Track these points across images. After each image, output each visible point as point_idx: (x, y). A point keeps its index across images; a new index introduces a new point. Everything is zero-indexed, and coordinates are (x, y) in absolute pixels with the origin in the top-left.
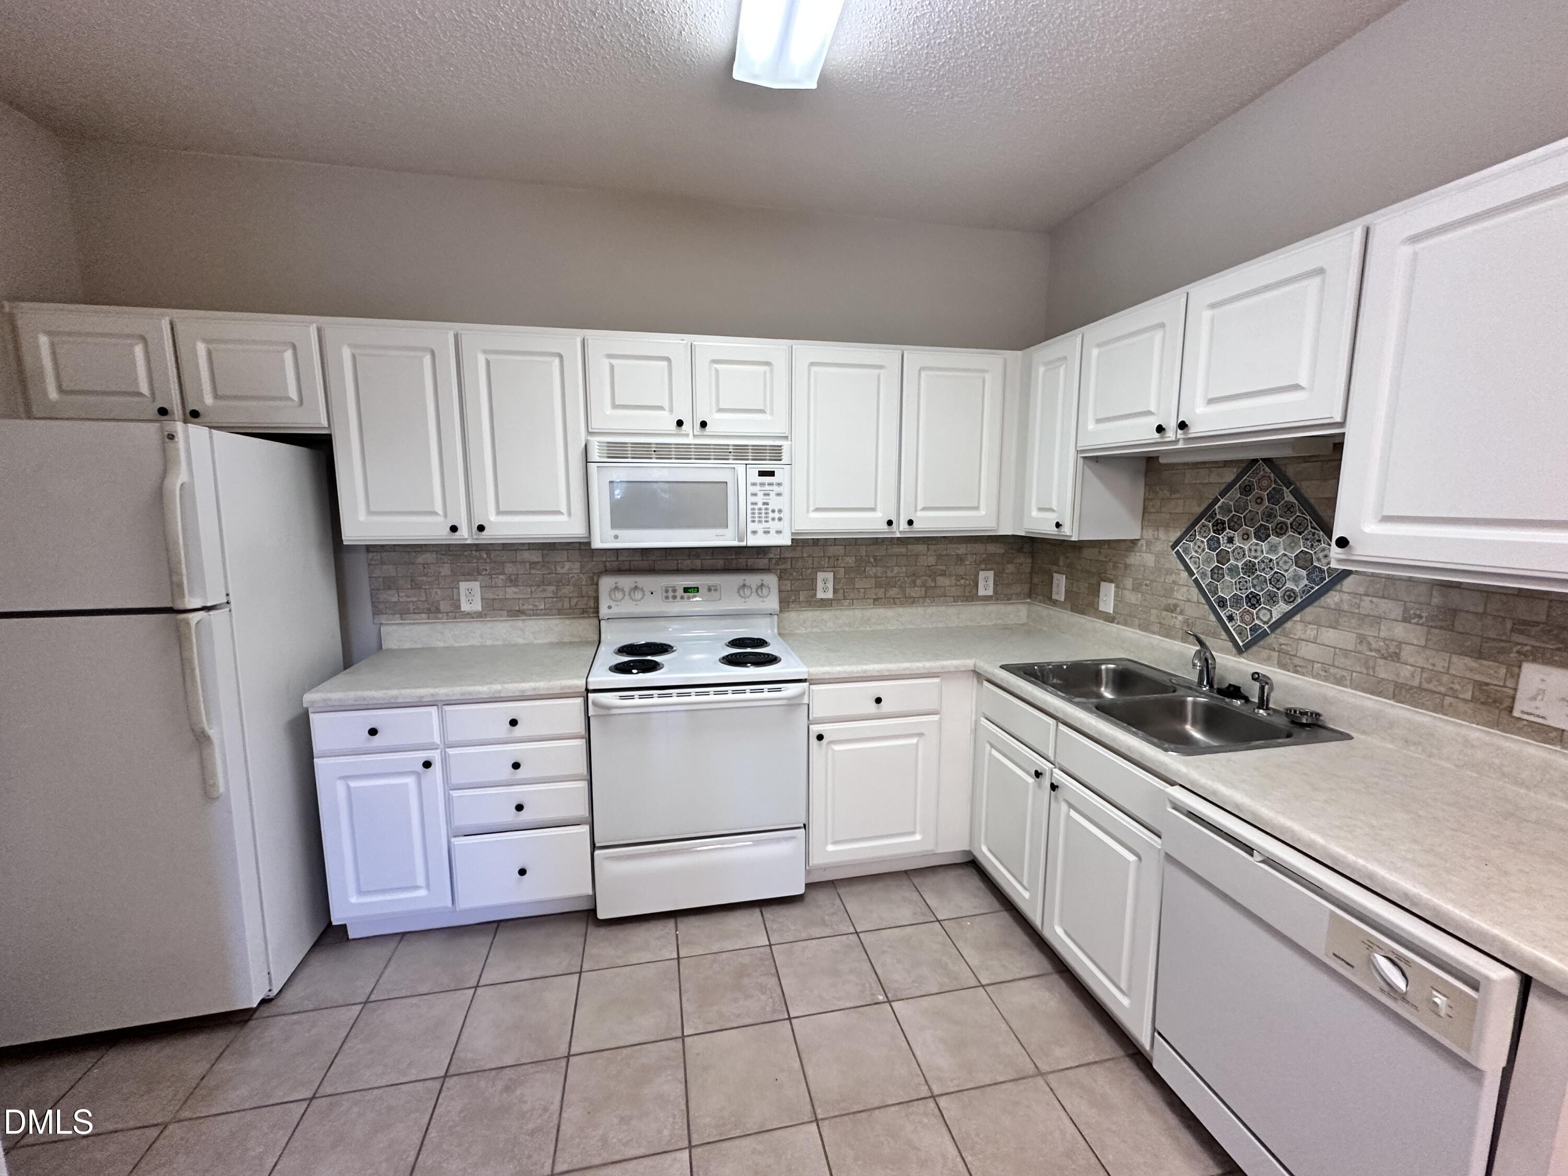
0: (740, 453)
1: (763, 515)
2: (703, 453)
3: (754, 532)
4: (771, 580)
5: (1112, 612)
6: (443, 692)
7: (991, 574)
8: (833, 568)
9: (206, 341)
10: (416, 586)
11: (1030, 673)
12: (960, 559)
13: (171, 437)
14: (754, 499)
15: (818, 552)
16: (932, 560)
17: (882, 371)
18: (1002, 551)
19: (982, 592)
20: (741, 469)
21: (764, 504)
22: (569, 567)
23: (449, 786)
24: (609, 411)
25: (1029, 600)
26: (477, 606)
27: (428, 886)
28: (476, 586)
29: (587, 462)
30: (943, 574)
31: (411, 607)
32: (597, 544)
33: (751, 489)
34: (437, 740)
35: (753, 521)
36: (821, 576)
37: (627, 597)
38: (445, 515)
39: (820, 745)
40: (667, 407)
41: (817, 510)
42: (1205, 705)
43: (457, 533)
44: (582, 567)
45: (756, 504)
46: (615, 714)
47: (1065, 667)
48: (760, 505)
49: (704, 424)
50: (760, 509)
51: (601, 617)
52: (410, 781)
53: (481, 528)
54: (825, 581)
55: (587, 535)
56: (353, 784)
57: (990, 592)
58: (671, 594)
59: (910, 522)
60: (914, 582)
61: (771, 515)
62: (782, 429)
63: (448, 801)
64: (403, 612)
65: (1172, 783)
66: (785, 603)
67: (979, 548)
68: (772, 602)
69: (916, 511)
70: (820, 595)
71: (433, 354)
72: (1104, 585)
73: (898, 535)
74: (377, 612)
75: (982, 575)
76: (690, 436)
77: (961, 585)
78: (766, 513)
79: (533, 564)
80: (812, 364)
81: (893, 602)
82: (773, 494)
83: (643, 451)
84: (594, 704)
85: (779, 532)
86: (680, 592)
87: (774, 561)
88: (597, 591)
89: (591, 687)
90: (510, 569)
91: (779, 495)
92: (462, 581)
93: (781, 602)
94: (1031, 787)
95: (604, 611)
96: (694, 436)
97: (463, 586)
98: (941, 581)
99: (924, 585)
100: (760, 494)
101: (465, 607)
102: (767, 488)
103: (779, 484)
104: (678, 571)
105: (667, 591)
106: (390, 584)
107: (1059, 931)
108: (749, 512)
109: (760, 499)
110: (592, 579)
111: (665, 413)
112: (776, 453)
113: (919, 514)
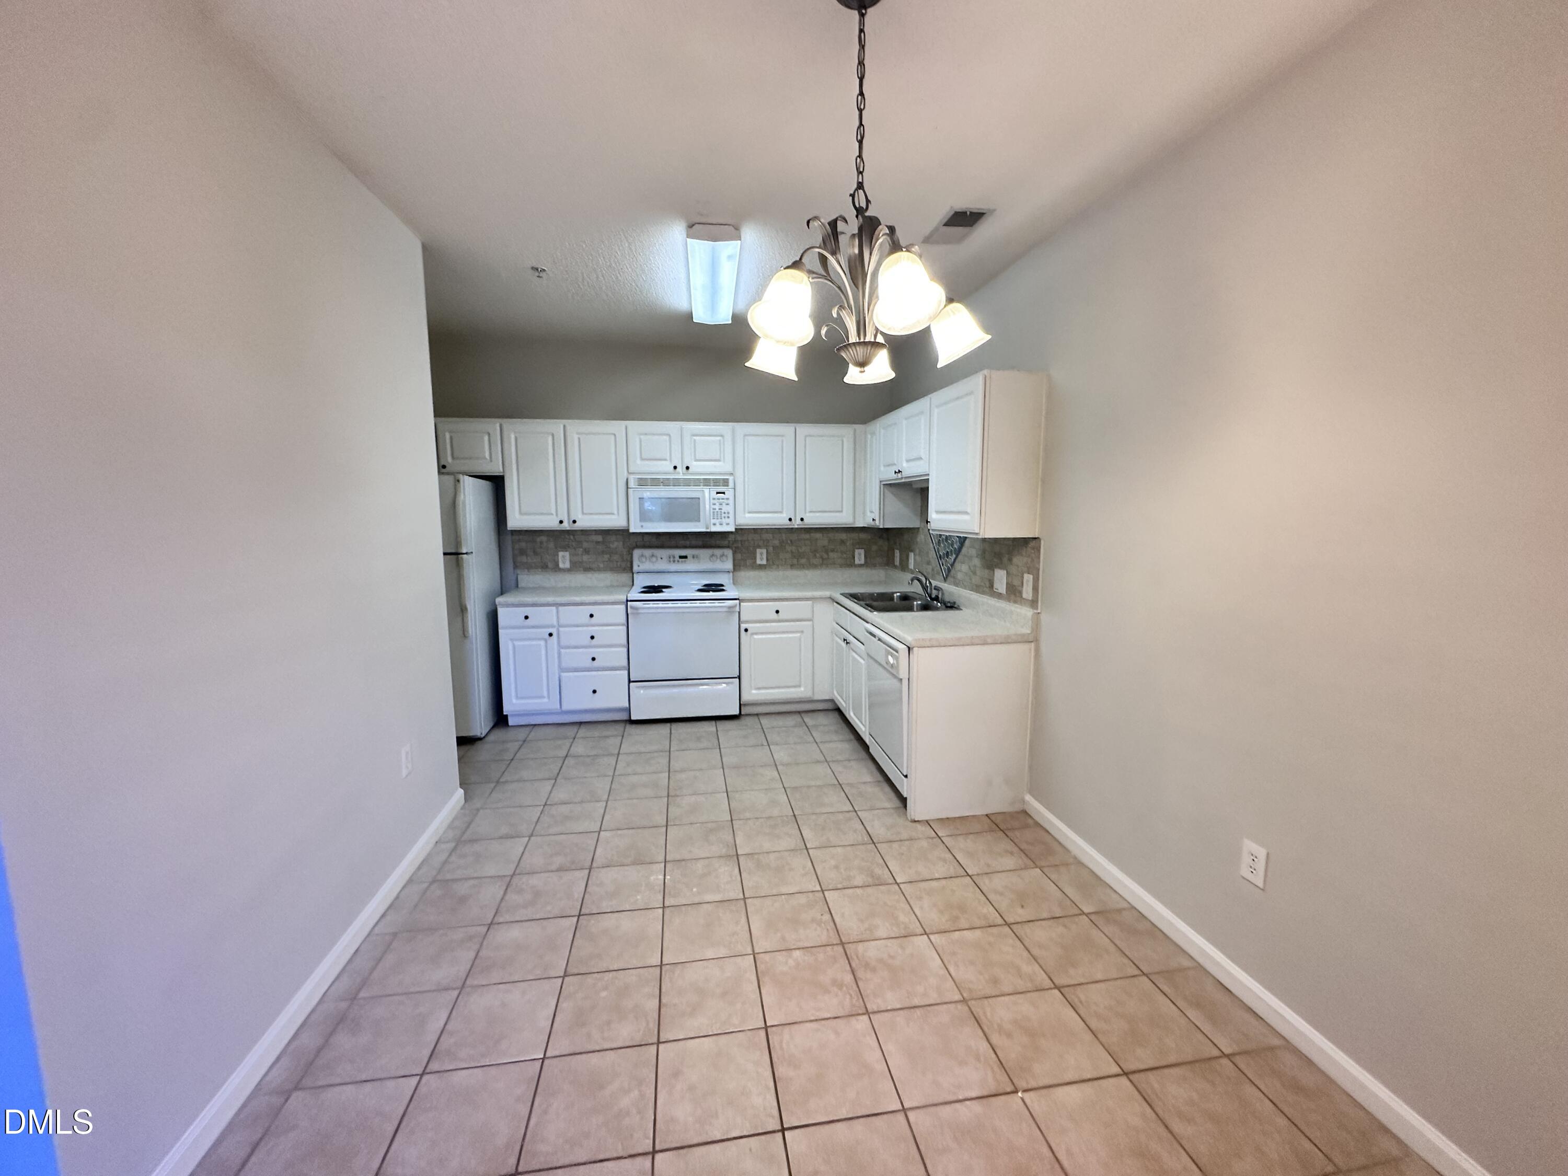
0: (707, 482)
1: (719, 515)
2: (687, 483)
3: (714, 524)
4: (729, 553)
5: (913, 568)
6: (559, 599)
7: (862, 551)
8: (766, 547)
9: (450, 432)
10: (535, 553)
11: (855, 597)
12: (843, 542)
13: (458, 481)
14: (714, 507)
15: (757, 537)
16: (825, 542)
17: (784, 438)
18: (869, 537)
19: (857, 562)
20: (707, 491)
21: (719, 509)
22: (616, 544)
23: (560, 646)
24: (639, 462)
25: (887, 567)
26: (567, 565)
27: (549, 697)
28: (567, 554)
29: (627, 488)
30: (833, 551)
31: (533, 565)
32: (632, 530)
33: (712, 501)
34: (555, 623)
35: (714, 518)
36: (758, 551)
37: (648, 561)
38: (557, 515)
39: (747, 635)
40: (668, 458)
41: (749, 512)
42: (921, 604)
43: (562, 524)
44: (624, 544)
45: (715, 509)
46: (642, 613)
47: (875, 595)
48: (717, 510)
49: (688, 468)
50: (717, 512)
51: (634, 571)
52: (542, 643)
53: (574, 522)
54: (761, 554)
55: (627, 525)
56: (517, 643)
57: (863, 562)
58: (672, 559)
59: (802, 519)
60: (815, 555)
61: (723, 515)
62: (728, 468)
63: (559, 654)
64: (529, 567)
65: (867, 622)
66: (737, 567)
67: (855, 535)
68: (729, 565)
69: (805, 513)
70: (759, 562)
71: (553, 435)
72: (910, 553)
73: (796, 527)
74: (516, 567)
75: (857, 551)
76: (681, 474)
77: (845, 558)
78: (721, 514)
79: (598, 543)
80: (745, 435)
81: (802, 567)
82: (724, 504)
83: (656, 482)
84: (631, 607)
85: (728, 524)
86: (677, 558)
87: (731, 542)
88: (632, 557)
89: (629, 599)
90: (585, 545)
91: (728, 504)
92: (560, 551)
93: (734, 565)
94: (845, 650)
95: (635, 568)
96: (683, 474)
97: (561, 554)
98: (831, 555)
99: (822, 557)
100: (718, 504)
101: (561, 565)
102: (721, 501)
103: (728, 499)
104: (677, 547)
105: (670, 558)
106: (523, 552)
107: (852, 714)
108: (712, 513)
109: (717, 507)
110: (629, 551)
111: (667, 463)
112: (725, 482)
113: (807, 514)
